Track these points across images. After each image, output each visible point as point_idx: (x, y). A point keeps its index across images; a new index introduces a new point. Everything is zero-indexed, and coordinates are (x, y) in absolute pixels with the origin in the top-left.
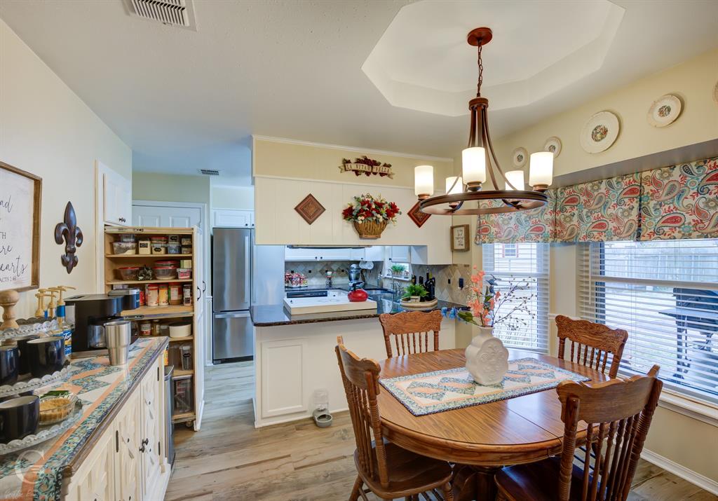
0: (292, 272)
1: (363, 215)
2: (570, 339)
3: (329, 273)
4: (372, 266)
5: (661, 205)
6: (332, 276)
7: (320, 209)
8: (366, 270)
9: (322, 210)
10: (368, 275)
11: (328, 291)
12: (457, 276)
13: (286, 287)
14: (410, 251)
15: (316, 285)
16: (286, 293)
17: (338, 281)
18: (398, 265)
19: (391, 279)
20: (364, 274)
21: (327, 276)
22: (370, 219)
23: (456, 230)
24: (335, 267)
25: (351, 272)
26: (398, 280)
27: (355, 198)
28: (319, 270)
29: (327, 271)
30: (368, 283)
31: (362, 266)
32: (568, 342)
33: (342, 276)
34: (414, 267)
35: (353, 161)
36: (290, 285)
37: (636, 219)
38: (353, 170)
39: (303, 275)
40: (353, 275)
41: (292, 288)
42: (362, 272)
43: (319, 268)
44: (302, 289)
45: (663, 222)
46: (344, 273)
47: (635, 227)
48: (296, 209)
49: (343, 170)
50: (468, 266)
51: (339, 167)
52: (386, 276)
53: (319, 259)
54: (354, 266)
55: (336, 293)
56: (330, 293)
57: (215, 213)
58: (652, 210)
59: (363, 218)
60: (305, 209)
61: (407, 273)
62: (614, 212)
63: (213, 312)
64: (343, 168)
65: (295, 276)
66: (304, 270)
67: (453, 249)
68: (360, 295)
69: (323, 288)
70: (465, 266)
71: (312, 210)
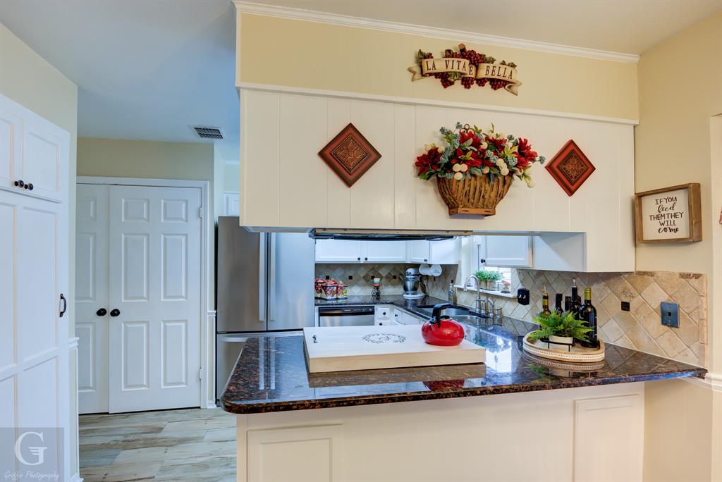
0: (328, 278)
1: (465, 162)
3: (377, 280)
4: (440, 271)
6: (380, 284)
7: (370, 156)
8: (427, 276)
9: (374, 156)
10: (430, 284)
11: (376, 306)
13: (316, 298)
14: (532, 246)
15: (358, 296)
16: (317, 308)
17: (389, 291)
19: (472, 292)
20: (425, 282)
21: (372, 284)
22: (477, 172)
24: (384, 272)
25: (407, 280)
26: (488, 295)
27: (442, 130)
28: (362, 275)
29: (373, 278)
30: (430, 295)
31: (423, 271)
33: (394, 285)
35: (438, 53)
36: (323, 295)
38: (437, 75)
39: (341, 282)
40: (409, 284)
41: (326, 300)
42: (421, 278)
43: (362, 273)
44: (340, 301)
46: (397, 280)
48: (322, 154)
49: (418, 75)
51: (410, 70)
52: (462, 287)
53: (362, 261)
54: (411, 271)
55: (386, 309)
56: (379, 309)
59: (464, 167)
60: (340, 153)
61: (507, 285)
63: (217, 333)
64: (417, 69)
65: (330, 283)
66: (342, 276)
69: (368, 302)
71: (354, 156)
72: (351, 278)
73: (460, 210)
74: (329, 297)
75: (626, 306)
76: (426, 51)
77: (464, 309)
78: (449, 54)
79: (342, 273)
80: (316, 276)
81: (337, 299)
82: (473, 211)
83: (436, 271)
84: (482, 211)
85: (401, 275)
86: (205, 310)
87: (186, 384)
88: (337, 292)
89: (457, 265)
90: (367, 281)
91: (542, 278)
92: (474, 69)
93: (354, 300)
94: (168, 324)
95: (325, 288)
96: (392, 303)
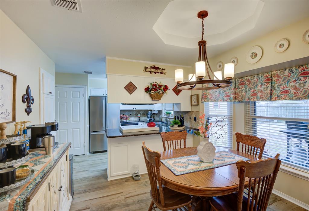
0: (123, 115)
1: (153, 90)
2: (242, 142)
3: (139, 115)
5: (280, 86)
6: (140, 116)
7: (135, 88)
12: (193, 116)
14: (173, 105)
17: (143, 118)
18: (168, 111)
20: (154, 115)
21: (138, 116)
23: (193, 97)
24: (141, 113)
25: (149, 115)
26: (168, 118)
27: (150, 83)
29: (138, 114)
31: (153, 112)
32: (241, 144)
33: (144, 116)
34: (175, 112)
35: (149, 67)
36: (122, 120)
37: (269, 91)
40: (149, 116)
43: (135, 113)
45: (281, 93)
47: (269, 95)
50: (198, 112)
51: (143, 70)
52: (163, 116)
53: (134, 109)
54: (149, 112)
55: (142, 123)
57: (90, 90)
58: (276, 88)
59: (153, 92)
61: (172, 115)
62: (260, 89)
64: (145, 70)
65: (124, 116)
67: (192, 105)
68: (152, 124)
70: (197, 112)
71: (132, 88)
72: (131, 114)
73: (154, 99)
74: (124, 121)
75: (190, 118)
76: (146, 66)
77: (163, 122)
78: (151, 68)
79: (128, 113)
80: (120, 114)
81: (127, 121)
82: (156, 99)
83: (156, 112)
84: (158, 99)
85: (147, 113)
86: (86, 125)
87: (80, 147)
88: (127, 119)
89: (162, 110)
90: (136, 115)
91: (178, 113)
92: (156, 70)
93: (132, 121)
94: (74, 130)
95: (123, 118)
96: (143, 122)
